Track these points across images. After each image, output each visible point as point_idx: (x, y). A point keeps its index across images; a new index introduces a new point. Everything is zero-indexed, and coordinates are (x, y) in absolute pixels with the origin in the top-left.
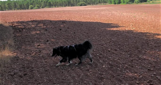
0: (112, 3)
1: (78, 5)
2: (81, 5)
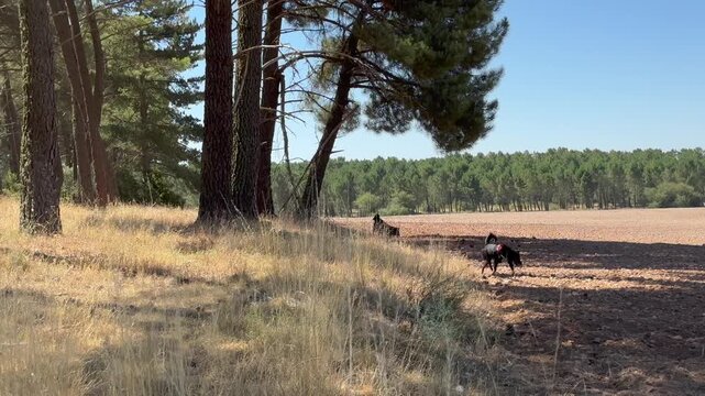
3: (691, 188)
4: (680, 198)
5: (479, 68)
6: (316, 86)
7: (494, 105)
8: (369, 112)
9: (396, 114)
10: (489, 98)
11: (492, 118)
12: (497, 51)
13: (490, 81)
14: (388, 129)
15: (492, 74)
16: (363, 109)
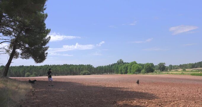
0: (118, 73)
1: (81, 74)
2: (84, 74)
4: (87, 73)
5: (44, 46)
6: (9, 48)
7: (47, 53)
8: (21, 54)
9: (27, 55)
10: (46, 52)
11: (47, 56)
12: (48, 42)
13: (46, 49)
14: (25, 58)
15: (47, 47)
16: (20, 54)
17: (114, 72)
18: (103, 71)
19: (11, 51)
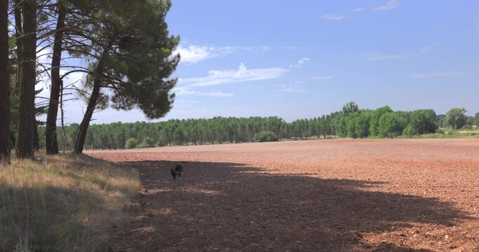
0: (346, 134)
1: (255, 138)
2: (264, 140)
3: (273, 133)
4: (269, 138)
5: (166, 77)
6: (85, 86)
7: (173, 96)
8: (114, 100)
9: (127, 101)
10: (171, 92)
11: (173, 102)
12: (175, 69)
13: (171, 84)
14: (123, 108)
15: (172, 80)
16: (110, 98)
17: (335, 134)
18: (310, 132)
19: (90, 92)
